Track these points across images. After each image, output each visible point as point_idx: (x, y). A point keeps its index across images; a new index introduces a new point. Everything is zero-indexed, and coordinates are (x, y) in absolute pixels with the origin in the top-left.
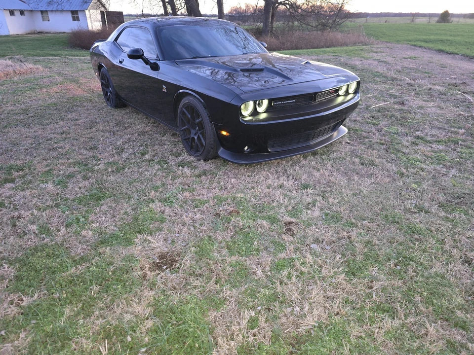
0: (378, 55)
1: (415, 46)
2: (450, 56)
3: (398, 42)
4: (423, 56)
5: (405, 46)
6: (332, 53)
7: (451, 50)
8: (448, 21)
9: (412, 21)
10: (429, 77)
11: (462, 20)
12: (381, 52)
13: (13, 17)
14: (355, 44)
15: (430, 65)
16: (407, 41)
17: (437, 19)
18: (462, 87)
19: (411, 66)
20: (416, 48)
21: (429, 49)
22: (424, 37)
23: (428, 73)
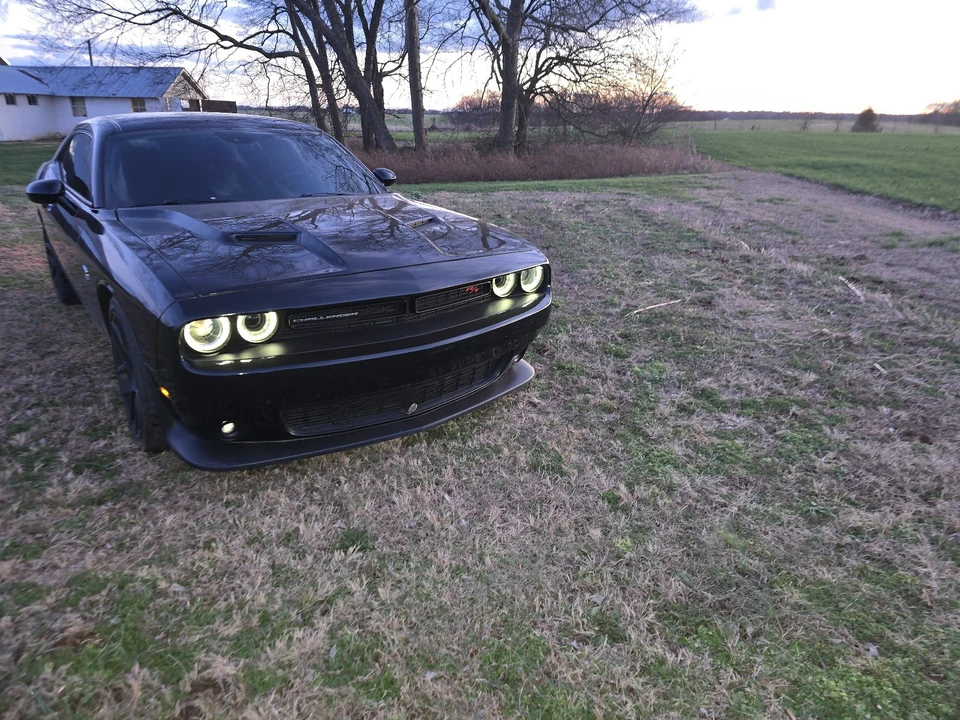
0: (710, 194)
1: (791, 176)
2: (854, 197)
3: (761, 167)
4: (798, 196)
5: (771, 175)
6: (621, 187)
7: (860, 186)
8: (873, 129)
9: (804, 128)
10: (794, 242)
11: (902, 127)
12: (718, 188)
13: (11, 107)
14: (675, 171)
15: (804, 216)
16: (781, 165)
17: (852, 124)
18: (853, 267)
19: (765, 219)
20: (791, 180)
21: (817, 182)
22: (815, 159)
23: (795, 234)
